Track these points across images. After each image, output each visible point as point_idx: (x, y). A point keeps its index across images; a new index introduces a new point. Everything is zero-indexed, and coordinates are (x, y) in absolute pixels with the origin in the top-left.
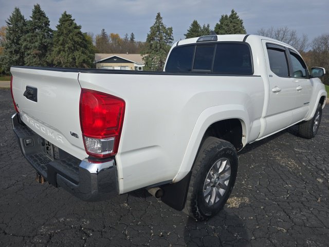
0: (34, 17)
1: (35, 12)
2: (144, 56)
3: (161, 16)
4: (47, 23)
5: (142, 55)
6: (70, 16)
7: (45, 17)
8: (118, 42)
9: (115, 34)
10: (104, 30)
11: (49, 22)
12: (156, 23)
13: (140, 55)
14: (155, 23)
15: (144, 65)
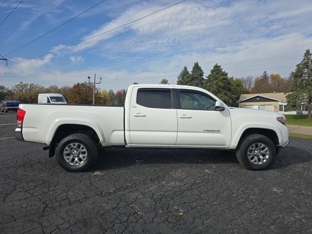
0: (193, 72)
1: (194, 68)
2: (287, 94)
3: (311, 52)
4: (201, 75)
5: (285, 94)
6: (220, 67)
7: (200, 70)
8: (278, 81)
9: (276, 74)
10: (265, 72)
11: (203, 73)
12: (304, 60)
13: (283, 93)
14: (302, 60)
15: (286, 104)
